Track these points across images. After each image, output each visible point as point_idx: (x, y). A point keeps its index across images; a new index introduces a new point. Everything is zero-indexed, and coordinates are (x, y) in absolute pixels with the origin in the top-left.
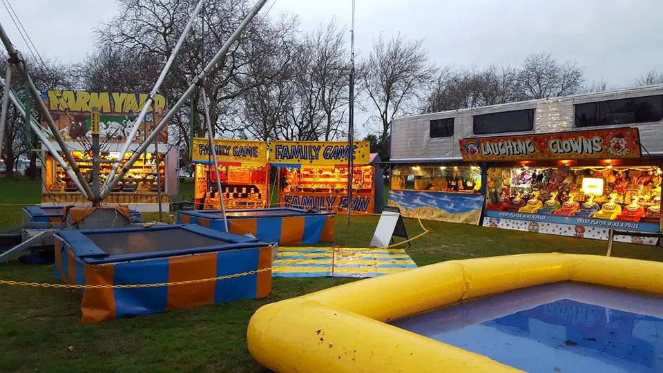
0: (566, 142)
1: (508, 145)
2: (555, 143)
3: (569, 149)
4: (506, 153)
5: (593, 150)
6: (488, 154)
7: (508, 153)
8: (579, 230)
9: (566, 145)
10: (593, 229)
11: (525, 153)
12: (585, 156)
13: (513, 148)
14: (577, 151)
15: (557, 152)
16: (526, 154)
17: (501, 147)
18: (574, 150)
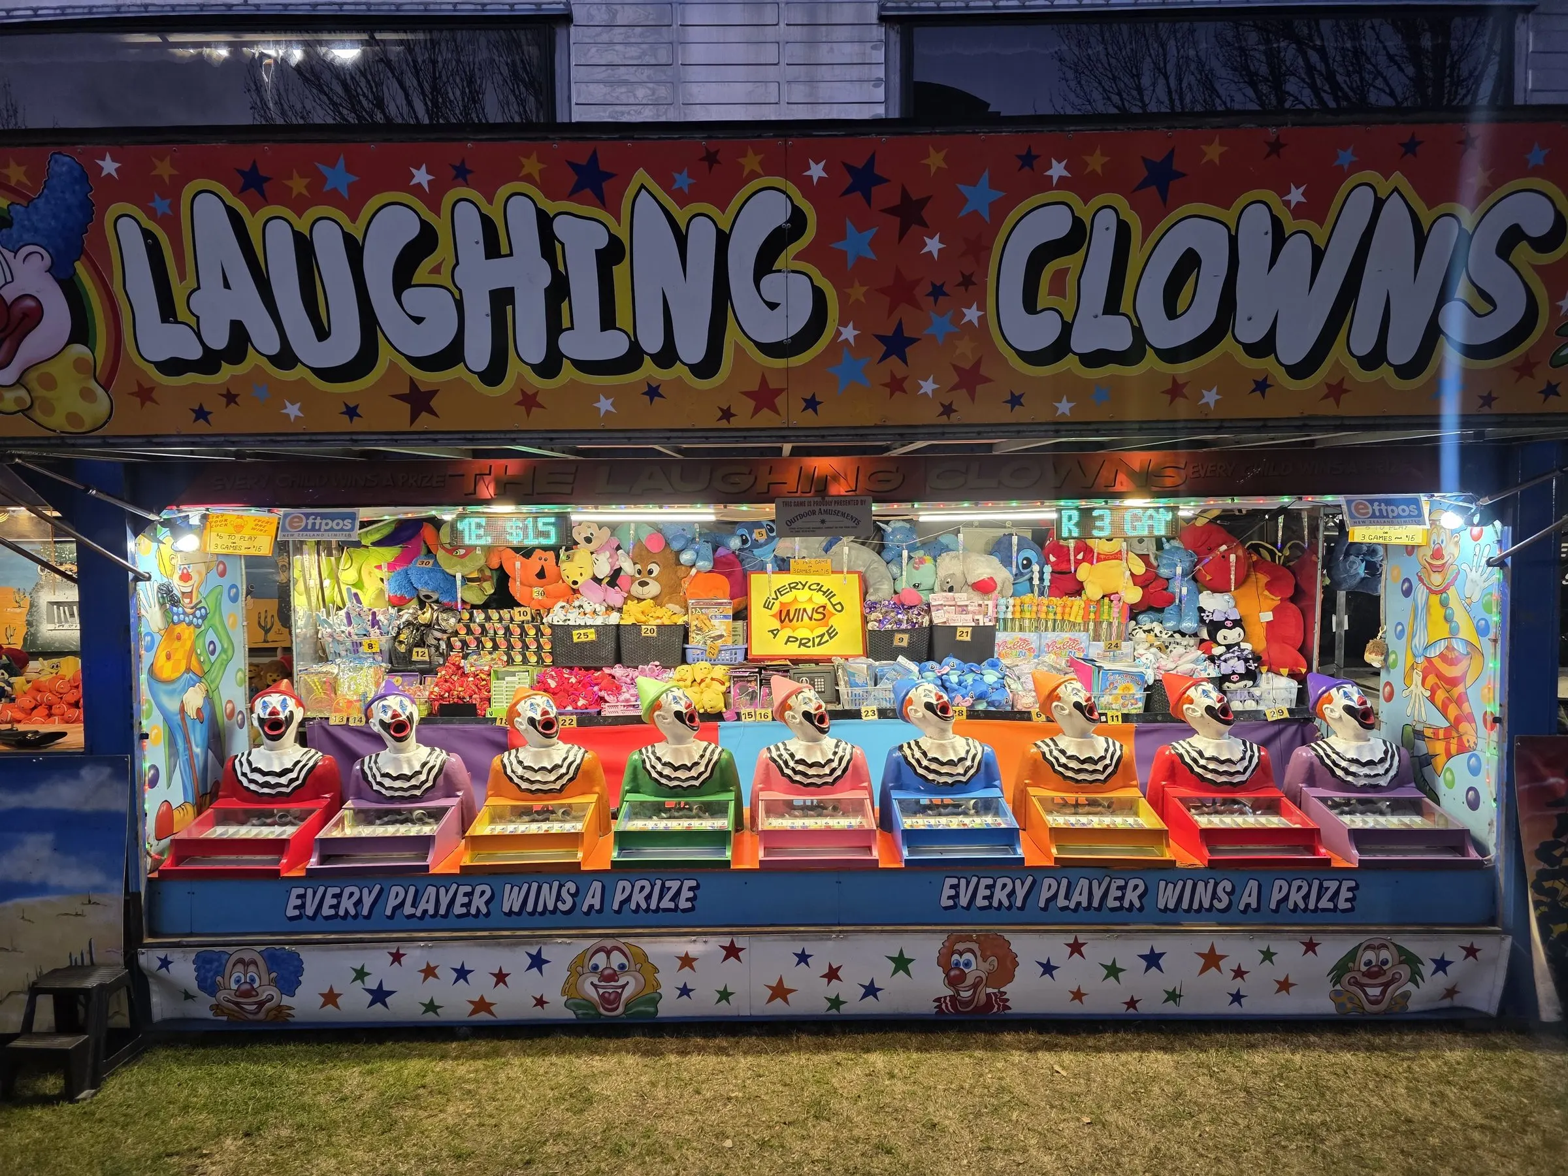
1: (492, 249)
2: (1078, 236)
3: (1199, 318)
4: (453, 354)
6: (210, 362)
7: (478, 352)
8: (976, 967)
9: (1189, 262)
10: (1076, 948)
11: (692, 348)
12: (1336, 390)
13: (558, 291)
14: (1265, 347)
15: (1060, 348)
16: (707, 367)
17: (403, 278)
18: (1249, 330)
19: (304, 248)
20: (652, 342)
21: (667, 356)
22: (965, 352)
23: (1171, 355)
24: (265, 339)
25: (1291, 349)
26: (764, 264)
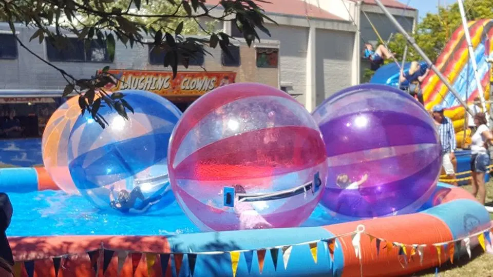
0: (194, 80)
1: (148, 80)
2: (187, 80)
3: (194, 87)
4: (142, 88)
5: (208, 88)
7: (144, 88)
9: (194, 83)
11: (159, 89)
13: (152, 84)
14: (197, 89)
15: (184, 89)
16: (160, 90)
17: (142, 82)
18: (197, 88)
19: (135, 79)
20: (157, 88)
21: (158, 89)
22: (178, 89)
23: (192, 89)
24: (129, 87)
25: (199, 89)
26: (167, 81)
